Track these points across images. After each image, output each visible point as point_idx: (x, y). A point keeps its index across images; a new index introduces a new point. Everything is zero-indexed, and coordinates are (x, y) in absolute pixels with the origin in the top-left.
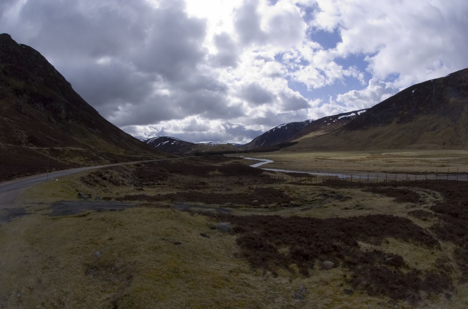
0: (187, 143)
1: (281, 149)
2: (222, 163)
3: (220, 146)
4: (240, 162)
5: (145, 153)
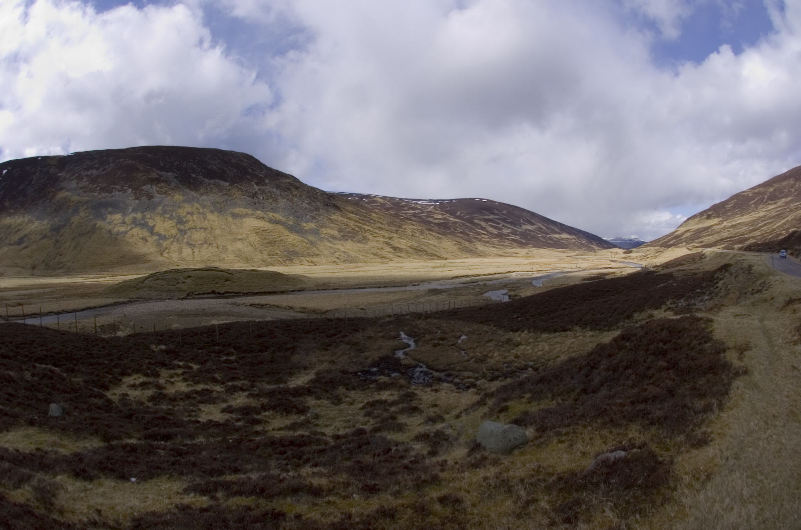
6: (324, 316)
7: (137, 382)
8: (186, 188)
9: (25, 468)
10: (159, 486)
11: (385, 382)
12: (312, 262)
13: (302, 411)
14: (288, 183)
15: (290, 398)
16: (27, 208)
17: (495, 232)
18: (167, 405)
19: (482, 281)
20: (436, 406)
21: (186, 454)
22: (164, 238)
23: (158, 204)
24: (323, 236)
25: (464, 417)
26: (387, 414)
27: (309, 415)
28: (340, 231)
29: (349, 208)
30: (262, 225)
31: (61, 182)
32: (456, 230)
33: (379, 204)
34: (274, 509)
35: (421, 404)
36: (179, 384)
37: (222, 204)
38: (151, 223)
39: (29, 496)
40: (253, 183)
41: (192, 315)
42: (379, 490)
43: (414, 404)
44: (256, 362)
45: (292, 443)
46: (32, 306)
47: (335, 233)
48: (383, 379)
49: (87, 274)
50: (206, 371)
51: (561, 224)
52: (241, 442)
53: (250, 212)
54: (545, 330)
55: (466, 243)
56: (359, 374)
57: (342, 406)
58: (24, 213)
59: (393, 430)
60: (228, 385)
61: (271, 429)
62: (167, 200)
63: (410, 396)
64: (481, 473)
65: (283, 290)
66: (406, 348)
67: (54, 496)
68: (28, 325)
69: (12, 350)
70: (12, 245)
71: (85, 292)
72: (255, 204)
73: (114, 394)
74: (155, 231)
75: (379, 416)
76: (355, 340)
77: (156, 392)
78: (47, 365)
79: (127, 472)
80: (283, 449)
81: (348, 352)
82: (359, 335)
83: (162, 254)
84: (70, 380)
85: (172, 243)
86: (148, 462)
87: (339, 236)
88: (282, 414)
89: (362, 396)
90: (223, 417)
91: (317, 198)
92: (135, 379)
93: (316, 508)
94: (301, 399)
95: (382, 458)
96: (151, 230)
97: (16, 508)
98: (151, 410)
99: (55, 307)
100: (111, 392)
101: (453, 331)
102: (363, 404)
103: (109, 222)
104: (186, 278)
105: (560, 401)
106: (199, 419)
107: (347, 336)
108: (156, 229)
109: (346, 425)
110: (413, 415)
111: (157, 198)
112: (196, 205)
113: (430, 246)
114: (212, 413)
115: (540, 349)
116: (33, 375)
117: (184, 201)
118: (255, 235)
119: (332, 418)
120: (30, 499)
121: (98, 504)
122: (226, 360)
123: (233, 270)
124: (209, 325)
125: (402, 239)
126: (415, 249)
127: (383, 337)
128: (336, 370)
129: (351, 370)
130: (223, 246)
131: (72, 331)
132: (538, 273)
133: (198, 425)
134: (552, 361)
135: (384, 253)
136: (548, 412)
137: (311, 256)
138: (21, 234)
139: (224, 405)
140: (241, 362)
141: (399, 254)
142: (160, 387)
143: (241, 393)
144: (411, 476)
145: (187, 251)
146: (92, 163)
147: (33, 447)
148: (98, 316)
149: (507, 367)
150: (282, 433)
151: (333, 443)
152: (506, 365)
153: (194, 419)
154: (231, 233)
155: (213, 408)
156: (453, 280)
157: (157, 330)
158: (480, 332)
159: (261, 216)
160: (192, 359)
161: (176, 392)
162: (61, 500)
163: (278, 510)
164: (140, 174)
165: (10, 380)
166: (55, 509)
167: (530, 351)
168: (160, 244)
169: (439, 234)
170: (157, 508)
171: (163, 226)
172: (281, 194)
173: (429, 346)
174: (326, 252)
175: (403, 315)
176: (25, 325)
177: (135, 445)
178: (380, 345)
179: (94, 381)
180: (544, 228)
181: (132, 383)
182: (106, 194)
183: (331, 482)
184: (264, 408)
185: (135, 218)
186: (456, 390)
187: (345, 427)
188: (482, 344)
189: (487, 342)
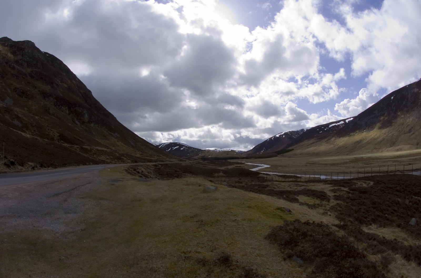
0: (195, 148)
1: (278, 155)
2: (225, 167)
3: (225, 152)
4: (241, 166)
5: (159, 156)
9: (384, 247)
16: (410, 113)
46: (416, 165)
58: (409, 117)
68: (414, 175)
69: (403, 188)
70: (405, 133)
78: (418, 197)
116: (410, 202)
120: (378, 261)
138: (410, 127)
147: (393, 238)
162: (392, 266)
165: (397, 203)
176: (412, 175)
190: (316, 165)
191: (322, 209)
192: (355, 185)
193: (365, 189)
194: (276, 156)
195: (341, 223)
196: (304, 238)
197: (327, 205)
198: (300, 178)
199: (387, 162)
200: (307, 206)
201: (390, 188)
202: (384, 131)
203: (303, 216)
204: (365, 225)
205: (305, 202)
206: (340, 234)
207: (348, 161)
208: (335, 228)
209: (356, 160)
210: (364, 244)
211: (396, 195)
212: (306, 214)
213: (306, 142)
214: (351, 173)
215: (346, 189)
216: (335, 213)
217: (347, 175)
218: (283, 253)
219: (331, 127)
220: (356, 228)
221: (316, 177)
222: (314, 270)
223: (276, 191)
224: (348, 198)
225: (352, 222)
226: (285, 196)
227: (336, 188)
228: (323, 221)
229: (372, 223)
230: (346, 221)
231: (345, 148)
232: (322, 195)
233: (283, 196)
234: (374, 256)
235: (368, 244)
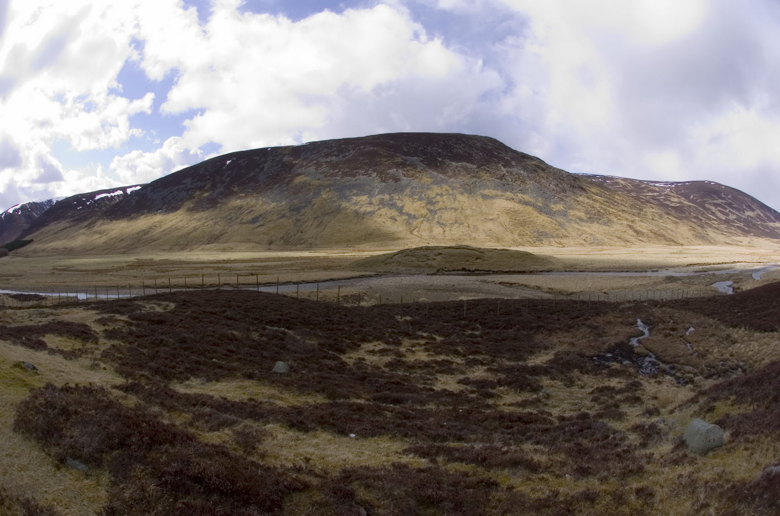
6: (569, 298)
7: (377, 349)
8: (434, 171)
9: (230, 415)
10: (378, 444)
11: (616, 369)
12: (560, 243)
13: (535, 389)
14: (534, 165)
15: (527, 376)
16: (260, 192)
17: (723, 217)
18: (404, 371)
19: (712, 271)
20: (656, 398)
21: (413, 418)
22: (415, 217)
23: (407, 185)
24: (571, 217)
25: (677, 413)
26: (612, 401)
27: (541, 394)
28: (587, 213)
29: (594, 190)
30: (512, 206)
31: (298, 168)
32: (690, 215)
33: (621, 186)
34: (491, 478)
35: (643, 395)
36: (420, 354)
37: (472, 186)
38: (399, 203)
39: (227, 438)
40: (500, 165)
41: (441, 290)
42: (590, 473)
43: (638, 394)
44: (500, 338)
45: (520, 419)
46: (267, 276)
47: (582, 215)
48: (615, 365)
49: (331, 250)
50: (451, 344)
51: (775, 211)
52: (470, 413)
53: (499, 193)
54: (758, 328)
55: (699, 229)
56: (595, 358)
57: (575, 389)
58: (258, 197)
59: (614, 418)
60: (469, 358)
61: (502, 404)
62: (415, 183)
63: (636, 385)
64: (679, 470)
65: (532, 270)
66: (640, 336)
67: (259, 441)
68: (262, 292)
69: (239, 313)
70: (245, 223)
71: (329, 265)
72: (504, 185)
73: (350, 358)
74: (404, 211)
75: (604, 403)
76: (595, 324)
77: (395, 359)
78: (279, 327)
79: (349, 427)
80: (510, 424)
81: (588, 336)
82: (600, 319)
83: (411, 233)
84: (304, 343)
85: (422, 222)
86: (372, 422)
87: (585, 219)
88: (516, 391)
89: (594, 380)
90: (458, 388)
91: (563, 180)
92: (375, 346)
93: (529, 482)
94: (537, 377)
95: (600, 443)
96: (400, 211)
97: (208, 448)
98: (386, 375)
99: (294, 278)
100: (347, 355)
101: (683, 322)
102: (593, 389)
103: (355, 203)
104: (436, 255)
105: (756, 407)
106: (434, 388)
107: (589, 319)
108: (405, 209)
109: (573, 408)
110: (635, 405)
111: (405, 180)
112: (445, 187)
113: (668, 230)
114: (448, 383)
115: (751, 349)
116: (261, 336)
117: (433, 183)
118: (505, 216)
119: (560, 400)
120: (228, 441)
121: (307, 453)
122: (471, 334)
123: (484, 249)
124: (457, 300)
125: (643, 222)
126: (655, 233)
127: (621, 323)
128: (574, 352)
129: (588, 353)
130: (474, 226)
131: (312, 299)
132: (758, 265)
133: (431, 393)
134: (758, 363)
135: (628, 237)
136: (745, 416)
137: (560, 237)
138: (256, 214)
139: (462, 377)
140: (485, 337)
141: (641, 238)
142: (399, 354)
143: (480, 366)
144: (621, 464)
145: (437, 230)
146: (330, 151)
147: (245, 398)
148: (342, 286)
149: (723, 365)
150: (512, 408)
151: (557, 424)
152: (721, 363)
153: (428, 387)
154: (481, 213)
155: (450, 379)
156: (688, 268)
157: (404, 302)
158: (706, 325)
159: (511, 197)
160: (437, 331)
161: (416, 360)
162: (267, 445)
163: (493, 480)
164: (384, 159)
165: (232, 339)
166: (257, 452)
167: (743, 350)
168: (409, 223)
169: (676, 218)
170: (372, 463)
171: (412, 206)
172: (528, 176)
173: (661, 335)
174: (574, 234)
175: (641, 302)
176: (258, 292)
177: (363, 405)
178: (618, 331)
179: (330, 345)
180: (762, 215)
181: (371, 348)
182: (350, 178)
183: (550, 460)
184: (500, 383)
185: (383, 199)
186: (676, 385)
187: (571, 410)
188: (705, 338)
189: (710, 336)
190: (69, 272)
191: (87, 357)
192: (141, 310)
193: (159, 316)
194: (5, 254)
195: (127, 381)
196: (67, 420)
197: (96, 349)
198: (44, 298)
199: (202, 268)
200: (61, 354)
201: (212, 313)
202: (197, 216)
203: (57, 376)
204: (176, 381)
205: (57, 347)
206: (131, 402)
207: (124, 265)
208: (117, 391)
209: (140, 265)
210: (184, 414)
211: (226, 325)
212: (63, 370)
213: (54, 227)
214: (131, 287)
215: (124, 318)
216: (113, 363)
217: (125, 291)
218: (49, 455)
219: (98, 200)
220: (158, 388)
221: (70, 297)
222: (113, 479)
223: (11, 329)
224: (131, 333)
225: (148, 378)
226: (24, 338)
227: (106, 316)
228: (92, 381)
229: (189, 375)
230: (137, 377)
231: (120, 242)
232: (83, 332)
233: (22, 338)
234: (215, 433)
235: (194, 413)
